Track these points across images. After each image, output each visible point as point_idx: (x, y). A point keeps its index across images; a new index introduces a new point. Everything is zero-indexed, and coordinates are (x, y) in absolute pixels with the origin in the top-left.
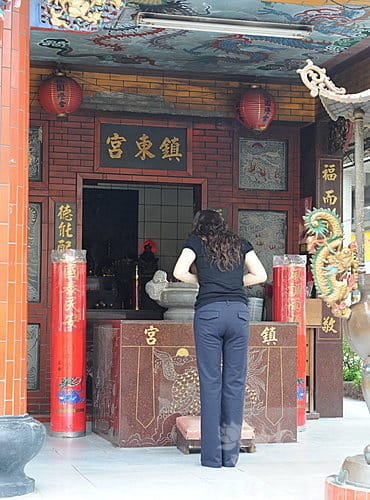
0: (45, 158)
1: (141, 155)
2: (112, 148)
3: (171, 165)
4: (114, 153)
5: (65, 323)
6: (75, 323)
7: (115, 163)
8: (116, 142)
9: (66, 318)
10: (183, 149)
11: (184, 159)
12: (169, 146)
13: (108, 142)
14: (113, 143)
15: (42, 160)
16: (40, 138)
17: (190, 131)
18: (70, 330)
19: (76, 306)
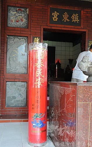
0: (29, 20)
1: (65, 20)
2: (54, 17)
3: (75, 24)
4: (55, 19)
5: (36, 83)
6: (42, 83)
7: (55, 23)
8: (55, 15)
9: (37, 80)
10: (80, 18)
11: (80, 22)
12: (75, 17)
13: (53, 15)
14: (54, 15)
15: (28, 21)
16: (28, 12)
17: (82, 11)
18: (39, 87)
19: (42, 74)
